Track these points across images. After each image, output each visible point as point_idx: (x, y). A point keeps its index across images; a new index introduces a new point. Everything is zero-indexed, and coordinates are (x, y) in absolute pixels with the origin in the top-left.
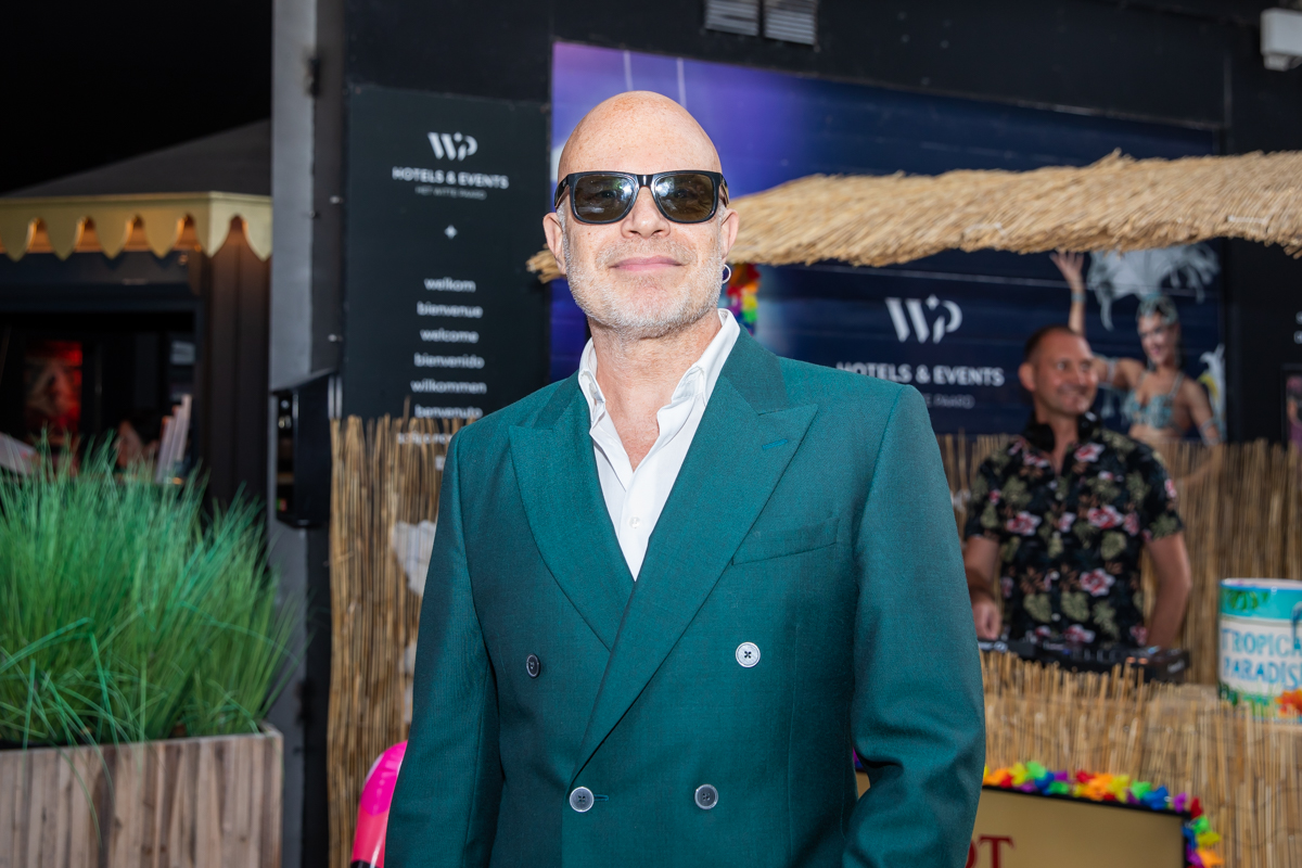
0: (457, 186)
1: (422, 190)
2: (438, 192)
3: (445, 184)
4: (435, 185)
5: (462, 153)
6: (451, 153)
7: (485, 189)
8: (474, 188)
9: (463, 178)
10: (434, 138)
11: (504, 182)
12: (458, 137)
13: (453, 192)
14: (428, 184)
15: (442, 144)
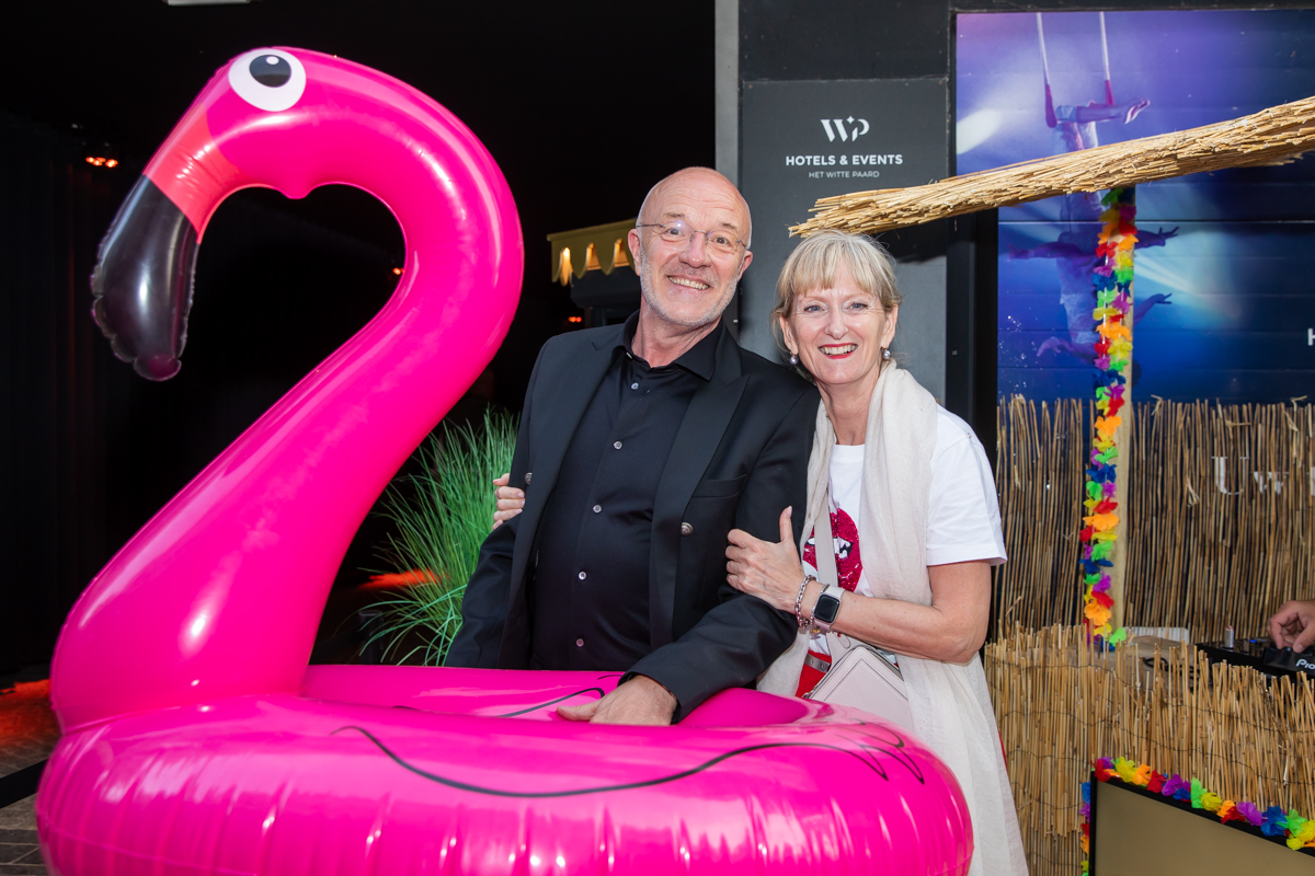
0: (850, 167)
1: (816, 175)
2: (830, 175)
3: (838, 167)
4: (829, 168)
5: (855, 134)
6: (844, 136)
7: (878, 167)
8: (868, 167)
9: (855, 160)
10: (826, 123)
11: (899, 160)
12: (851, 120)
13: (847, 174)
14: (820, 168)
15: (833, 128)
